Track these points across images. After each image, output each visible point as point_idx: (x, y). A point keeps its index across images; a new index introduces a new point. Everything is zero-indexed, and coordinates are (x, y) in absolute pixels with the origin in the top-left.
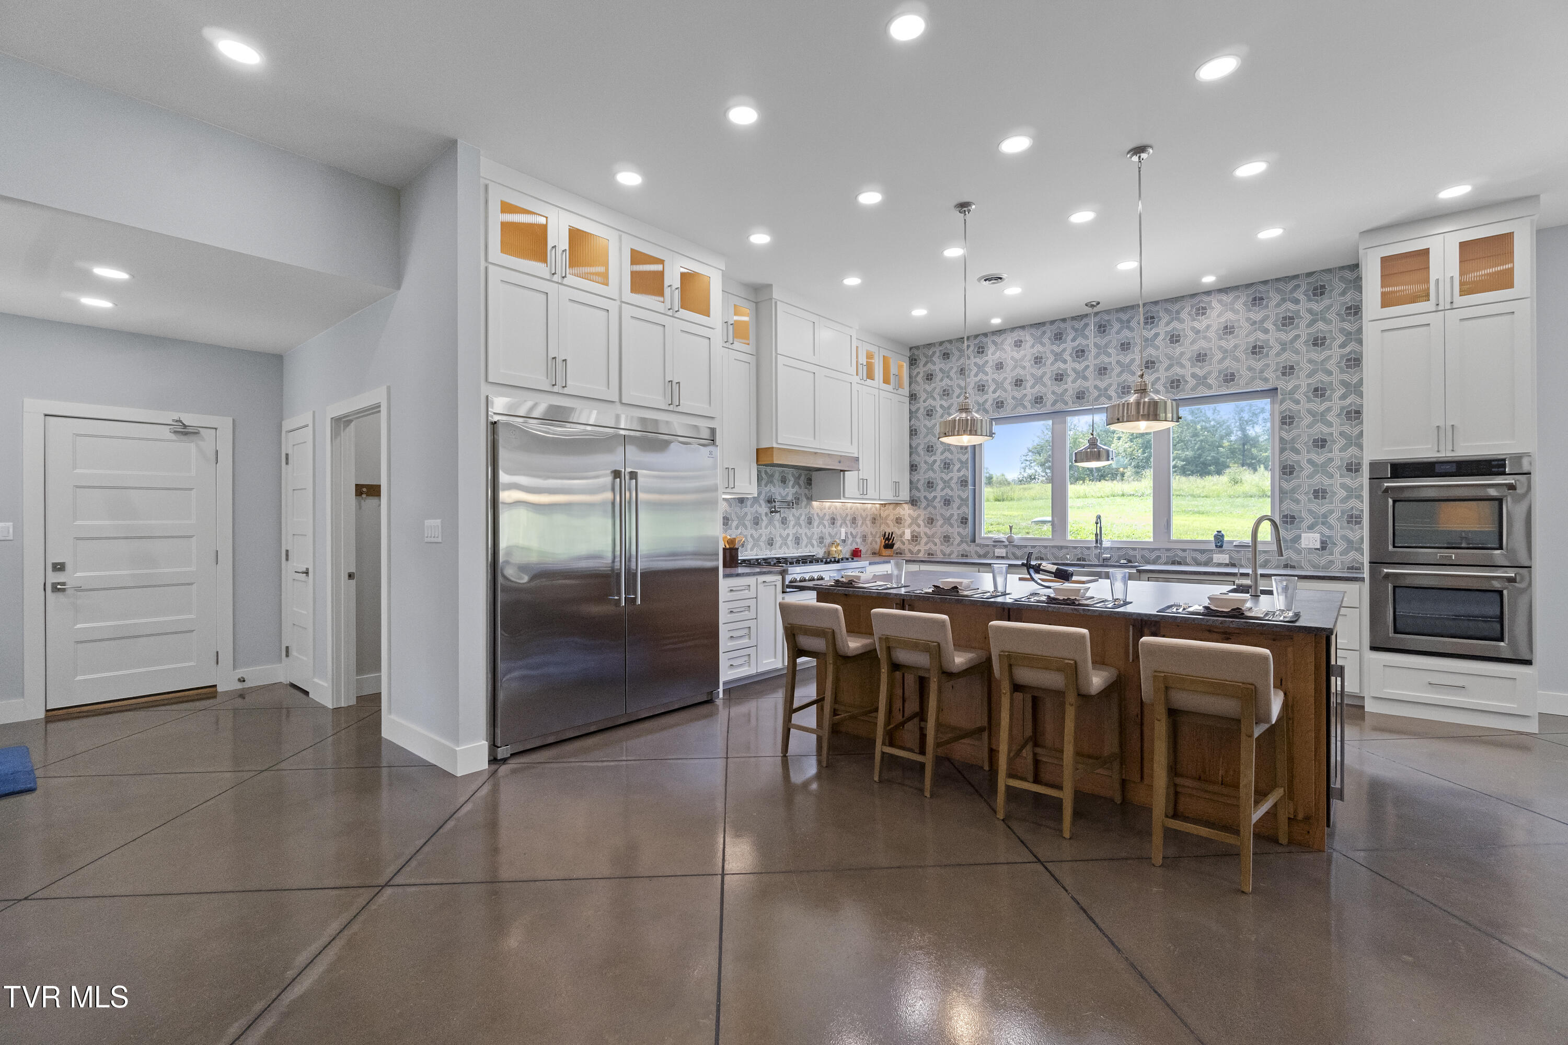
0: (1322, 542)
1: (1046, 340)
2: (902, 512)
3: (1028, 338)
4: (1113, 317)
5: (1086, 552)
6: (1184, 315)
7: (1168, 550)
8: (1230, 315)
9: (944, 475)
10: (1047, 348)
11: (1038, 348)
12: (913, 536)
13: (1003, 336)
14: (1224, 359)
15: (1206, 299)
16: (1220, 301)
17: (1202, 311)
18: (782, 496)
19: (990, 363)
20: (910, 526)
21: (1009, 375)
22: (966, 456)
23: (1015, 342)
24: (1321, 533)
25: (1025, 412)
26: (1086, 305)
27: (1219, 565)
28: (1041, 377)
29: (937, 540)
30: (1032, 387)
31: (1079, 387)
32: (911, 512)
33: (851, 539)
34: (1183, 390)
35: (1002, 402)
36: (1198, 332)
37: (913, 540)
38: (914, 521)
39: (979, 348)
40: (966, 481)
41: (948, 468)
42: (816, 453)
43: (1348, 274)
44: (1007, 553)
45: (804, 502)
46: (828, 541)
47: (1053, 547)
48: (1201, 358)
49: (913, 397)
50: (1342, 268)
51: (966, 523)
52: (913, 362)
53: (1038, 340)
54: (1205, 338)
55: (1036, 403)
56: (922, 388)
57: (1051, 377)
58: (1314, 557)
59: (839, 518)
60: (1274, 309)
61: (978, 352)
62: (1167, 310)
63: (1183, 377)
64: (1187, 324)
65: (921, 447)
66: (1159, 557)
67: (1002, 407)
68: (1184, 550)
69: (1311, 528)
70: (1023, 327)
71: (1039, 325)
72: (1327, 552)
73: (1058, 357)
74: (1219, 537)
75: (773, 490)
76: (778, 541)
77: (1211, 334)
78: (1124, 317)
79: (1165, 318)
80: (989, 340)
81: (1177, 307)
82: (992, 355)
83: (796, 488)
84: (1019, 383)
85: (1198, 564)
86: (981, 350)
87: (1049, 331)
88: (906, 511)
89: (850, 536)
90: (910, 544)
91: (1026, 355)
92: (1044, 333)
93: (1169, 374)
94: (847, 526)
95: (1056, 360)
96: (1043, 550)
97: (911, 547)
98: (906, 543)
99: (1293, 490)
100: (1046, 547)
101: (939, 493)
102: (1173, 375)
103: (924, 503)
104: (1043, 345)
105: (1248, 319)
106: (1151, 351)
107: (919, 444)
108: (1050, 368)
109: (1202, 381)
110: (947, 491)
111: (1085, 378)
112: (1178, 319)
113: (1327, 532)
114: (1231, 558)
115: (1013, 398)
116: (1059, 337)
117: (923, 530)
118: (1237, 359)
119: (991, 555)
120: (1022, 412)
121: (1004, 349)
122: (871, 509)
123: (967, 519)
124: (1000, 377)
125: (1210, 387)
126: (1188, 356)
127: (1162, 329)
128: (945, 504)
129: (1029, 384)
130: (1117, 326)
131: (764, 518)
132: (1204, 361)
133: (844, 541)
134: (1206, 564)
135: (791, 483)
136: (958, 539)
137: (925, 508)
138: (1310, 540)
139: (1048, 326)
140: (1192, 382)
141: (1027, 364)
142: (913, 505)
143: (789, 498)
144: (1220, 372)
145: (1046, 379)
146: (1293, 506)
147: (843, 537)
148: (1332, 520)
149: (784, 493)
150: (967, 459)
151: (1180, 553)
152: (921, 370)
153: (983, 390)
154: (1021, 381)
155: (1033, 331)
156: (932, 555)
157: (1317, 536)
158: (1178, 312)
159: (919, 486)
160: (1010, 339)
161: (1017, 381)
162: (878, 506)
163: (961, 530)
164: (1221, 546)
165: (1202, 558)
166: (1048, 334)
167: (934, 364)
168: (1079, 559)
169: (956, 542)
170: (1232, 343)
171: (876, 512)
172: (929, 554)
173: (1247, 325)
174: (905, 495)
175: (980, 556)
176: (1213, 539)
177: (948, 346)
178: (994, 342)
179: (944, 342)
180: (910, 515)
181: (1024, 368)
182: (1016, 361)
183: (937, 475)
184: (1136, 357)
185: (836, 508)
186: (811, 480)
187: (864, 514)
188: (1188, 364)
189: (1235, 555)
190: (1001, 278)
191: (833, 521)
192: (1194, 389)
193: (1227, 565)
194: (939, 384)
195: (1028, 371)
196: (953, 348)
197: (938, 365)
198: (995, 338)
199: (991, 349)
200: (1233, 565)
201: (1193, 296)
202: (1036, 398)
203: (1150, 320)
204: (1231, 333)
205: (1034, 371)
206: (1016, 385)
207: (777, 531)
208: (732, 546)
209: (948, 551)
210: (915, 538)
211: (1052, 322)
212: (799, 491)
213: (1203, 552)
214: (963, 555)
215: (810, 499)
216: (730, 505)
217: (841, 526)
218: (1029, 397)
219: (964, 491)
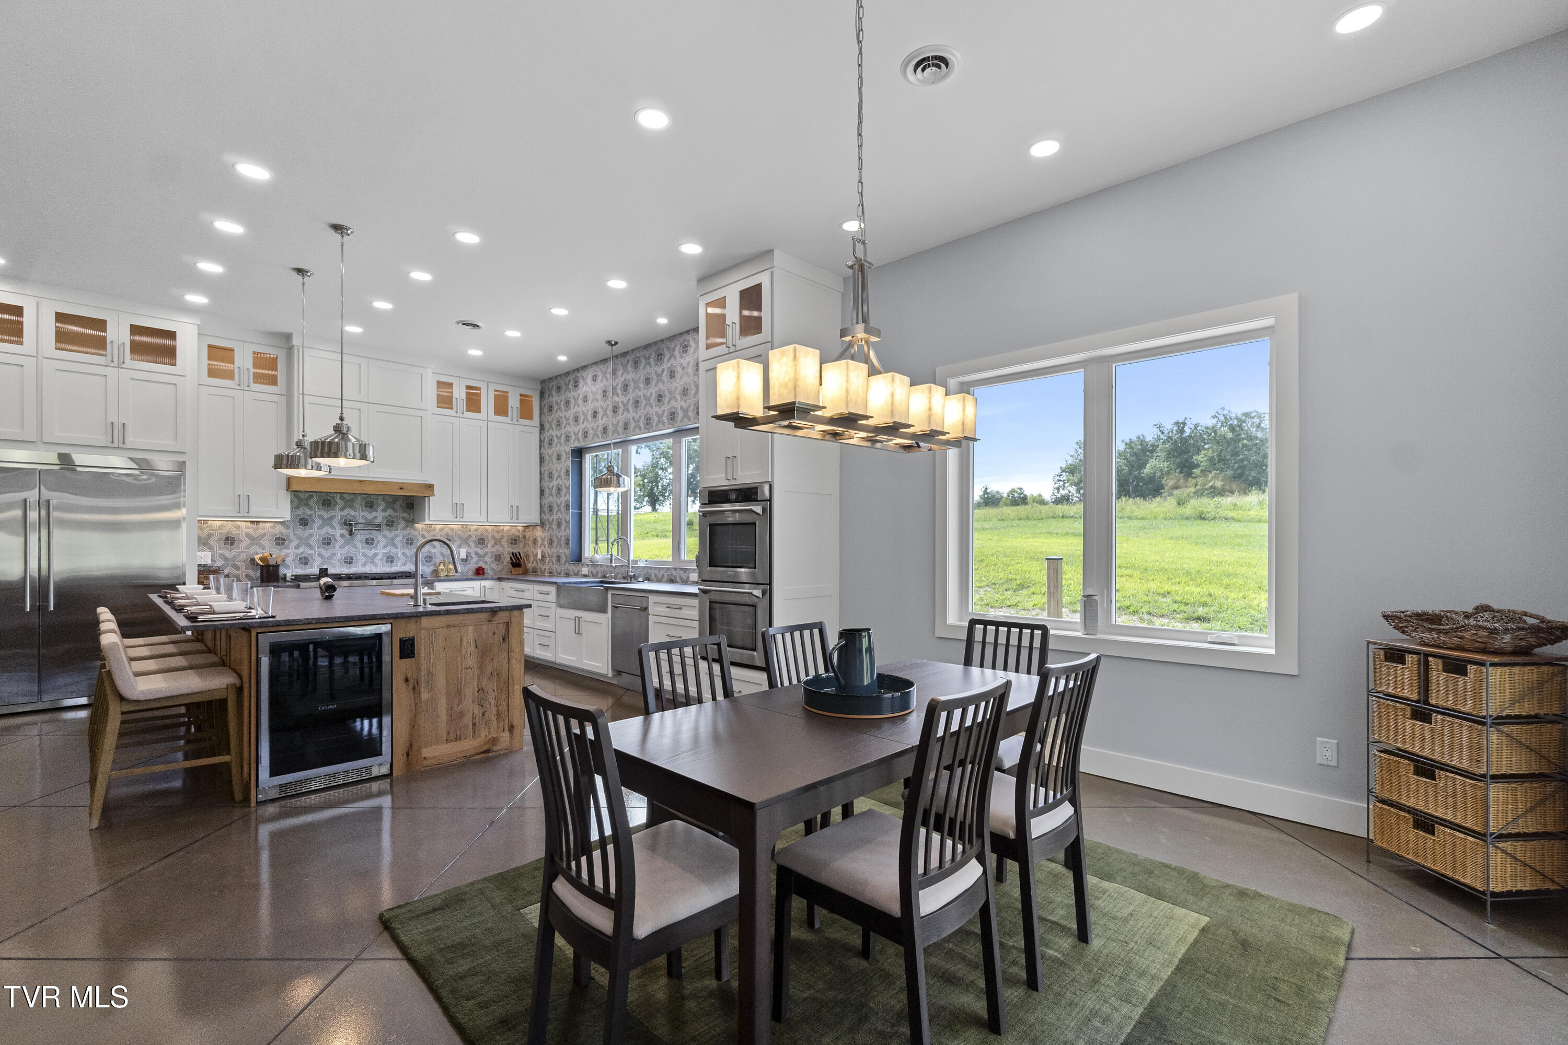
1: (608, 375)
2: (536, 534)
3: (600, 374)
6: (677, 353)
9: (558, 499)
10: (609, 382)
11: (604, 382)
13: (587, 372)
15: (686, 337)
17: (685, 349)
18: (366, 519)
19: (581, 397)
20: (540, 546)
21: (590, 407)
23: (593, 376)
25: (598, 441)
26: (611, 345)
28: (606, 409)
32: (542, 533)
33: (475, 558)
34: (677, 422)
35: (587, 432)
36: (683, 368)
38: (543, 542)
39: (575, 382)
41: (561, 492)
42: (360, 481)
44: (590, 572)
45: (403, 524)
46: (439, 560)
47: (611, 566)
48: (685, 392)
49: (542, 427)
51: (568, 544)
52: (542, 394)
53: (604, 375)
54: (687, 374)
55: (604, 432)
56: (546, 420)
57: (611, 409)
59: (457, 539)
61: (575, 386)
62: (668, 348)
63: (677, 409)
64: (678, 361)
65: (546, 473)
67: (587, 436)
70: (596, 363)
71: (604, 358)
73: (615, 390)
75: (352, 513)
76: (360, 559)
78: (647, 353)
79: (667, 356)
80: (579, 375)
81: (672, 345)
82: (582, 389)
83: (389, 512)
86: (576, 384)
88: (539, 533)
89: (473, 555)
91: (598, 389)
94: (469, 546)
95: (613, 394)
96: (606, 569)
97: (541, 566)
100: (607, 566)
101: (556, 515)
102: (671, 408)
103: (548, 526)
104: (607, 379)
106: (660, 385)
107: (544, 471)
108: (611, 401)
109: (686, 413)
110: (559, 514)
112: (673, 356)
115: (593, 428)
116: (614, 372)
119: (580, 573)
121: (587, 383)
122: (509, 531)
123: (569, 540)
124: (586, 409)
125: (689, 419)
126: (679, 390)
127: (666, 365)
128: (558, 527)
129: (600, 416)
130: (643, 361)
131: (339, 539)
132: (687, 394)
133: (464, 560)
135: (381, 508)
136: (564, 559)
137: (548, 530)
139: (609, 360)
140: (680, 413)
141: (599, 398)
142: (542, 527)
143: (377, 521)
144: (694, 405)
145: (609, 411)
147: (463, 556)
149: (369, 516)
153: (577, 421)
154: (596, 412)
155: (602, 364)
158: (674, 350)
159: (545, 510)
160: (589, 374)
161: (594, 413)
163: (567, 550)
165: (686, 575)
166: (609, 370)
167: (553, 397)
169: (563, 562)
171: (517, 534)
172: (550, 573)
174: (535, 518)
175: (575, 575)
176: (695, 559)
177: (559, 380)
178: (582, 377)
179: (557, 376)
180: (540, 537)
181: (598, 401)
182: (594, 395)
183: (555, 500)
184: (653, 391)
185: (452, 530)
186: (412, 504)
187: (498, 536)
188: (679, 398)
190: (476, 325)
192: (682, 421)
194: (557, 414)
195: (600, 403)
196: (562, 383)
197: (555, 399)
198: (582, 373)
199: (581, 383)
203: (660, 357)
205: (603, 403)
206: (594, 417)
207: (358, 548)
208: (266, 563)
209: (559, 570)
210: (543, 558)
212: (394, 514)
214: (567, 574)
215: (411, 521)
216: (288, 527)
217: (460, 546)
218: (600, 428)
219: (568, 514)
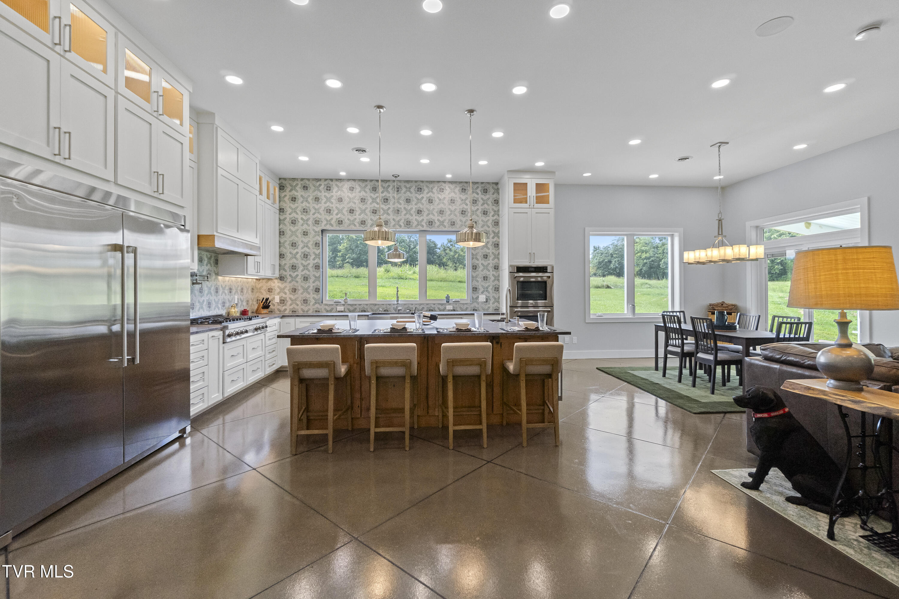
0: (487, 299)
1: (367, 190)
2: (273, 285)
3: (357, 187)
4: (402, 185)
5: (388, 307)
6: (434, 190)
7: (427, 304)
8: (453, 194)
9: (303, 262)
10: (368, 195)
11: (363, 194)
12: (281, 300)
13: (342, 183)
14: (451, 214)
15: (443, 184)
16: (449, 187)
17: (442, 190)
18: (200, 272)
19: (335, 197)
20: (278, 294)
21: (345, 206)
22: (319, 251)
23: (350, 188)
24: (486, 296)
25: (355, 228)
26: (393, 176)
27: (449, 310)
28: (365, 210)
29: (298, 303)
30: (360, 215)
31: (385, 218)
32: (280, 285)
33: (241, 303)
34: (434, 227)
35: (342, 221)
36: (440, 200)
37: (281, 303)
38: (282, 290)
39: (327, 187)
40: (319, 266)
41: (307, 257)
42: (239, 242)
43: (494, 186)
44: (344, 309)
45: (214, 277)
46: (227, 305)
47: (371, 304)
48: (441, 212)
49: (281, 210)
50: (493, 183)
51: (318, 292)
52: (282, 188)
53: (363, 189)
54: (443, 203)
55: (362, 224)
56: (288, 205)
57: (370, 211)
58: (483, 306)
59: (234, 289)
60: (470, 195)
61: (327, 190)
62: (427, 187)
63: (434, 220)
64: (436, 195)
65: (288, 243)
66: (423, 308)
67: (342, 224)
68: (434, 304)
69: (482, 293)
70: (354, 180)
71: (365, 181)
72: (488, 303)
73: (374, 200)
74: (448, 298)
76: (198, 306)
77: (446, 202)
78: (408, 185)
79: (426, 191)
80: (334, 183)
81: (431, 186)
82: (335, 193)
84: (352, 211)
85: (440, 310)
86: (329, 189)
87: (369, 186)
88: (276, 284)
90: (278, 305)
91: (356, 196)
92: (367, 186)
93: (428, 218)
94: (238, 295)
95: (373, 202)
96: (365, 307)
97: (279, 307)
98: (276, 304)
99: (476, 277)
100: (367, 305)
101: (300, 272)
102: (430, 219)
103: (289, 279)
104: (366, 192)
105: (460, 198)
106: (420, 205)
107: (286, 241)
108: (370, 206)
109: (442, 223)
110: (306, 272)
111: (388, 214)
112: (432, 192)
113: (488, 295)
114: (453, 307)
115: (348, 219)
116: (374, 189)
117: (288, 296)
118: (456, 215)
119: (335, 310)
120: (353, 228)
121: (343, 190)
122: (251, 282)
123: (319, 289)
124: (340, 206)
125: (445, 227)
126: (436, 210)
127: (425, 195)
128: (304, 280)
129: (357, 213)
130: (404, 190)
132: (443, 214)
133: (237, 304)
134: (443, 310)
135: (206, 262)
136: (313, 301)
137: (290, 282)
138: (482, 298)
139: (368, 182)
140: (438, 223)
141: (357, 202)
142: (281, 280)
143: (205, 273)
144: (449, 220)
145: (367, 211)
146: (476, 283)
147: (236, 302)
148: (490, 289)
150: (319, 253)
151: (433, 306)
152: (288, 193)
153: (330, 212)
154: (353, 210)
155: (360, 183)
156: (295, 312)
157: (485, 296)
158: (432, 189)
159: (286, 268)
160: (346, 186)
161: (350, 210)
162: (255, 280)
163: (315, 296)
164: (449, 302)
165: (441, 307)
166: (369, 187)
167: (297, 191)
168: (385, 311)
169: (312, 304)
170: (454, 207)
172: (293, 312)
173: (460, 200)
174: (275, 273)
175: (327, 311)
176: (445, 298)
177: (307, 182)
178: (337, 185)
179: (304, 179)
180: (279, 287)
181: (355, 203)
182: (350, 199)
183: (299, 262)
184: (413, 207)
185: (232, 281)
186: (217, 260)
187: (248, 286)
188: (436, 214)
189: (455, 306)
190: (365, 151)
191: (230, 290)
192: (438, 227)
193: (452, 310)
194: (300, 205)
195: (357, 205)
196: (310, 184)
197: (299, 193)
198: (338, 183)
199: (335, 189)
200: (454, 310)
201: (439, 182)
202: (362, 221)
203: (420, 190)
204: (454, 203)
205: (361, 206)
206: (350, 212)
207: (196, 295)
209: (306, 309)
210: (282, 301)
211: (371, 181)
212: (210, 268)
213: (442, 304)
214: (316, 311)
215: (217, 274)
217: (235, 294)
218: (358, 220)
219: (317, 272)
